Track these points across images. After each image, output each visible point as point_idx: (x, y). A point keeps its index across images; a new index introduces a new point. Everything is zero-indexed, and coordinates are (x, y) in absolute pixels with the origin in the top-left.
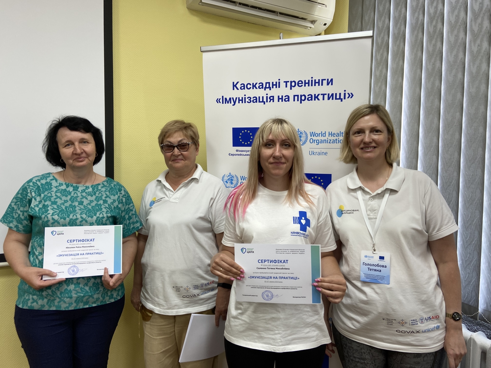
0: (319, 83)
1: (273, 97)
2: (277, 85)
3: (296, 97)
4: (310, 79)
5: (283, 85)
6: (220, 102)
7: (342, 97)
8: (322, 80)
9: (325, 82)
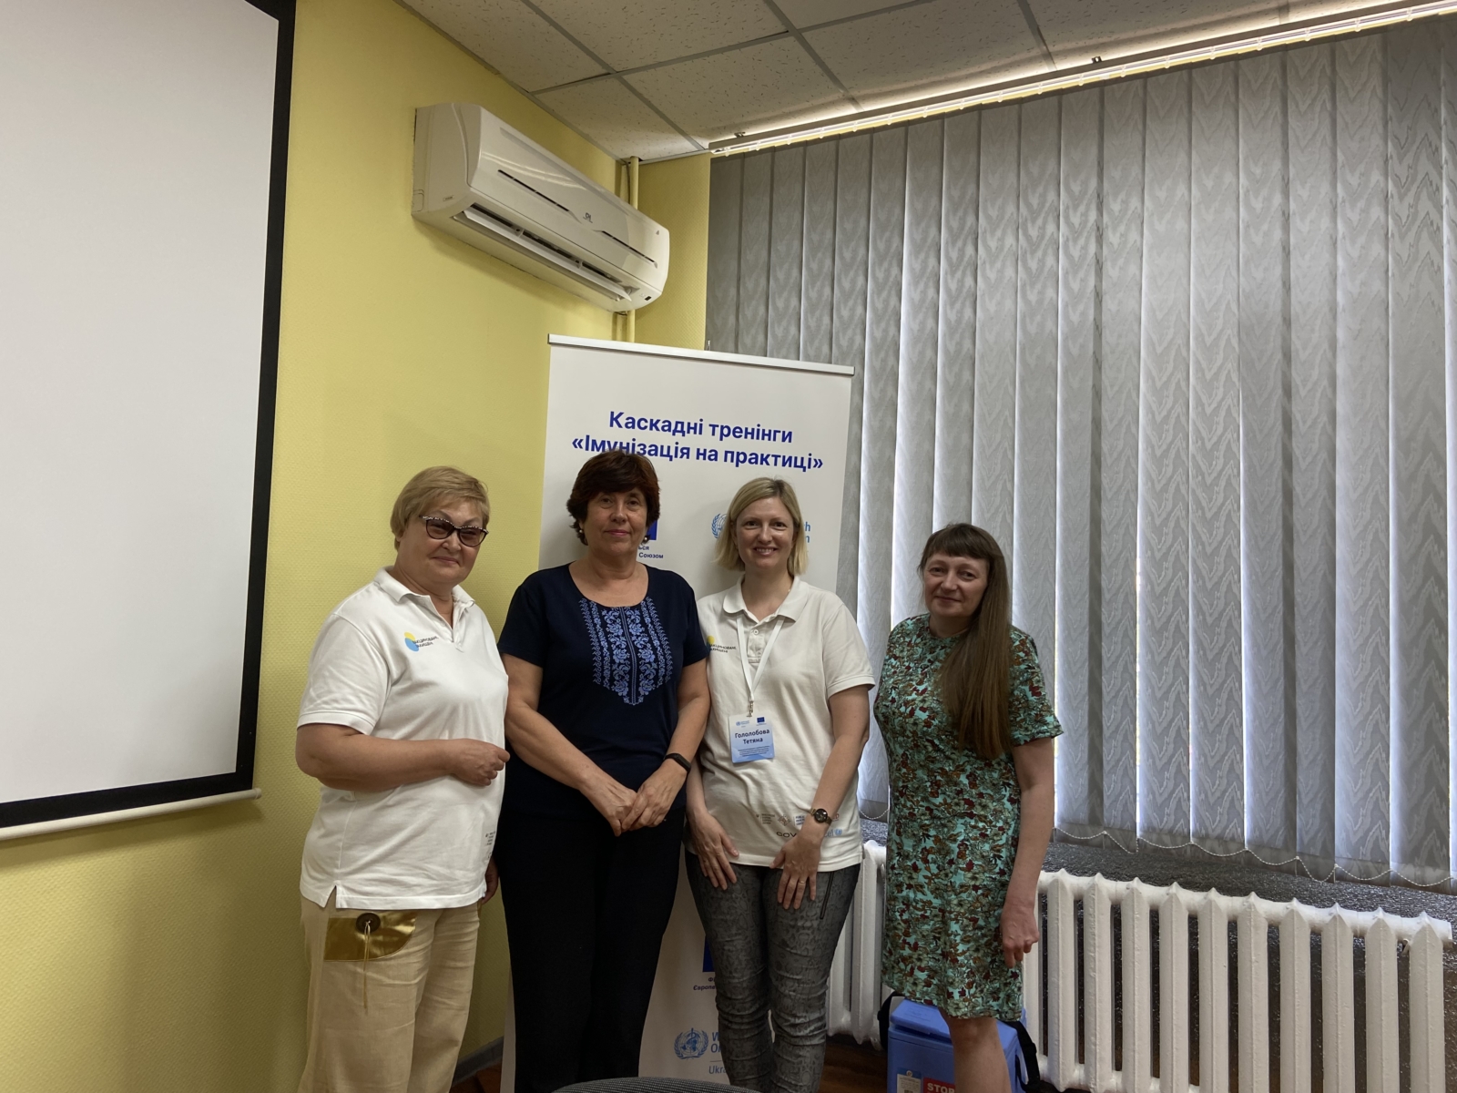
0: (770, 435)
1: (688, 449)
2: (697, 429)
3: (729, 455)
4: (756, 428)
5: (707, 430)
6: (581, 447)
7: (806, 464)
8: (775, 432)
9: (779, 436)
